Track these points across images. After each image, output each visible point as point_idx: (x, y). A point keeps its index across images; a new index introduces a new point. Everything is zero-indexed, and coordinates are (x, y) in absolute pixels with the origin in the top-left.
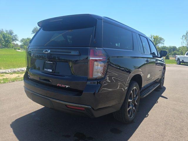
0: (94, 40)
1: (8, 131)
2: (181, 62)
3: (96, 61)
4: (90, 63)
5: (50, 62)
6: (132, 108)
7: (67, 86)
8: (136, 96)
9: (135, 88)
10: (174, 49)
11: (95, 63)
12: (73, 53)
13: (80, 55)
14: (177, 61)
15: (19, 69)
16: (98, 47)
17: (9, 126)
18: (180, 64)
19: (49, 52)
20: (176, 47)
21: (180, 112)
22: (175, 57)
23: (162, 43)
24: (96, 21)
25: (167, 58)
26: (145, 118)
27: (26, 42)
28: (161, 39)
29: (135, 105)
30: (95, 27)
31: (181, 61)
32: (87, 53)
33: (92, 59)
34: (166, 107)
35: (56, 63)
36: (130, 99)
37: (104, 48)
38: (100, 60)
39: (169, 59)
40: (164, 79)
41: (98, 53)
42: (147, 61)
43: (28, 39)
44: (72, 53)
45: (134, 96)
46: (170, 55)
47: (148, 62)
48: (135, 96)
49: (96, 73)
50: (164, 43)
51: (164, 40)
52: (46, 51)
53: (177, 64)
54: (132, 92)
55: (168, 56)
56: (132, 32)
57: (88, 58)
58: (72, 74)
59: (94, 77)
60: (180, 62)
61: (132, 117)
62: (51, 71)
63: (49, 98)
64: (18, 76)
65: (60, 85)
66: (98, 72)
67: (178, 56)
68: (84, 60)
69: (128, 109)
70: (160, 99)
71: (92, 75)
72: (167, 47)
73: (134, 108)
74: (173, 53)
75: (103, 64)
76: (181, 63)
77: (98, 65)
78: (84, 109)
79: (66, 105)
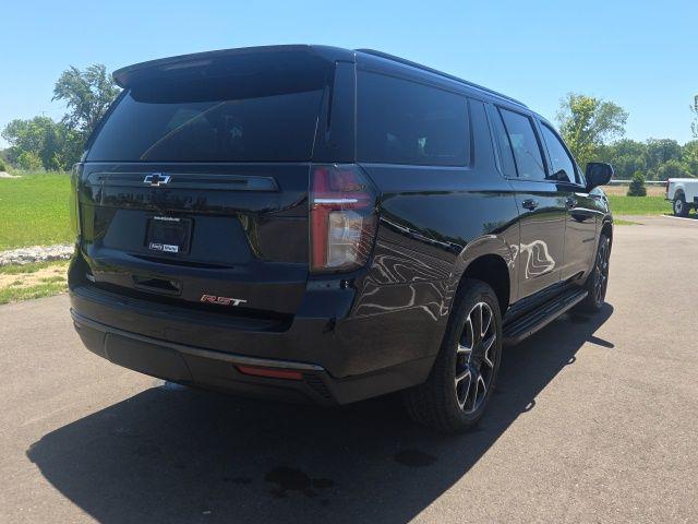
0: (328, 135)
1: (24, 473)
2: (690, 206)
3: (336, 208)
4: (315, 216)
5: (171, 219)
6: (474, 377)
7: (237, 302)
8: (489, 335)
9: (481, 304)
10: (668, 150)
11: (334, 217)
12: (255, 183)
13: (278, 191)
14: (675, 200)
15: (16, 253)
16: (340, 163)
17: (25, 458)
18: (685, 214)
19: (166, 182)
20: (674, 143)
21: (654, 392)
22: (667, 185)
23: (617, 128)
24: (333, 67)
25: (637, 190)
26: (523, 415)
27: (29, 135)
28: (611, 110)
29: (485, 369)
30: (327, 87)
31: (689, 199)
32: (302, 182)
33: (322, 205)
34: (605, 376)
35: (193, 220)
36: (463, 345)
37: (362, 165)
38: (349, 207)
39: (643, 193)
40: (605, 272)
41: (341, 180)
42: (528, 204)
43: (38, 121)
44: (249, 183)
45: (477, 332)
46: (650, 178)
47: (532, 208)
48: (482, 335)
49: (337, 253)
50: (625, 127)
51: (626, 115)
52: (155, 179)
53: (676, 215)
54: (469, 318)
55: (642, 183)
56: (467, 97)
57: (306, 199)
58: (255, 257)
59: (329, 264)
60: (687, 208)
61: (474, 410)
62: (175, 249)
63: (174, 346)
64: (16, 283)
65: (212, 299)
66: (343, 248)
67: (678, 182)
68: (291, 207)
69: (457, 381)
70: (587, 351)
71: (325, 260)
72: (641, 145)
73: (480, 378)
74: (662, 168)
75: (359, 219)
76: (692, 212)
77: (342, 225)
78: (298, 376)
79: (236, 366)
